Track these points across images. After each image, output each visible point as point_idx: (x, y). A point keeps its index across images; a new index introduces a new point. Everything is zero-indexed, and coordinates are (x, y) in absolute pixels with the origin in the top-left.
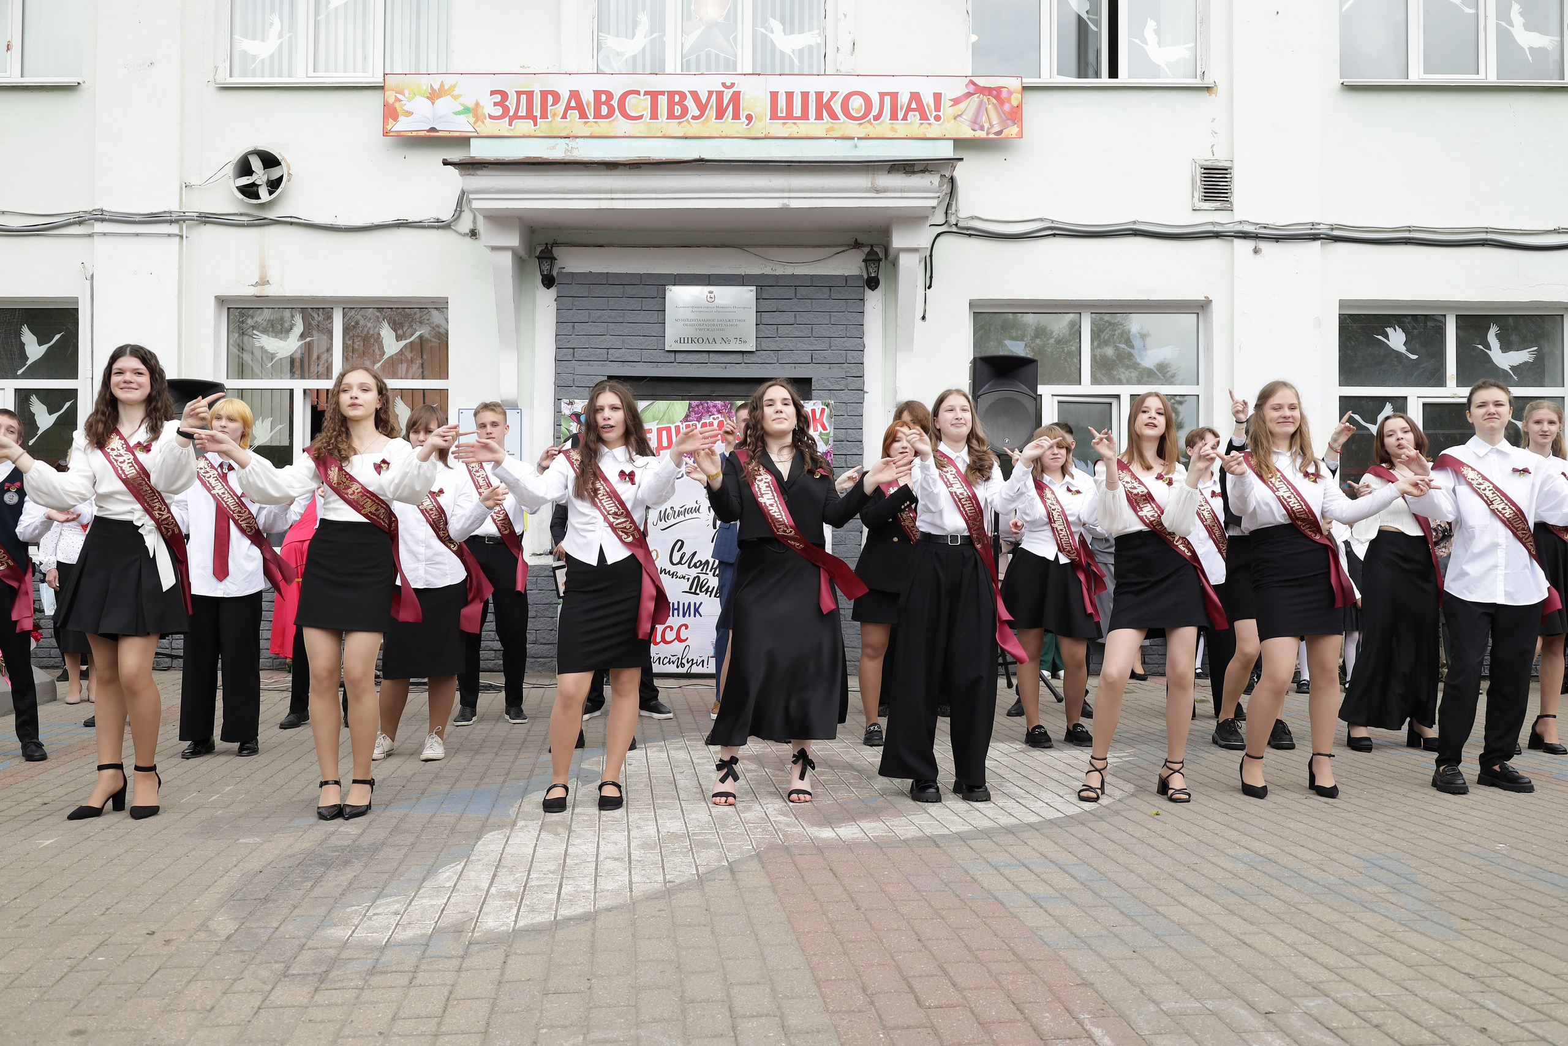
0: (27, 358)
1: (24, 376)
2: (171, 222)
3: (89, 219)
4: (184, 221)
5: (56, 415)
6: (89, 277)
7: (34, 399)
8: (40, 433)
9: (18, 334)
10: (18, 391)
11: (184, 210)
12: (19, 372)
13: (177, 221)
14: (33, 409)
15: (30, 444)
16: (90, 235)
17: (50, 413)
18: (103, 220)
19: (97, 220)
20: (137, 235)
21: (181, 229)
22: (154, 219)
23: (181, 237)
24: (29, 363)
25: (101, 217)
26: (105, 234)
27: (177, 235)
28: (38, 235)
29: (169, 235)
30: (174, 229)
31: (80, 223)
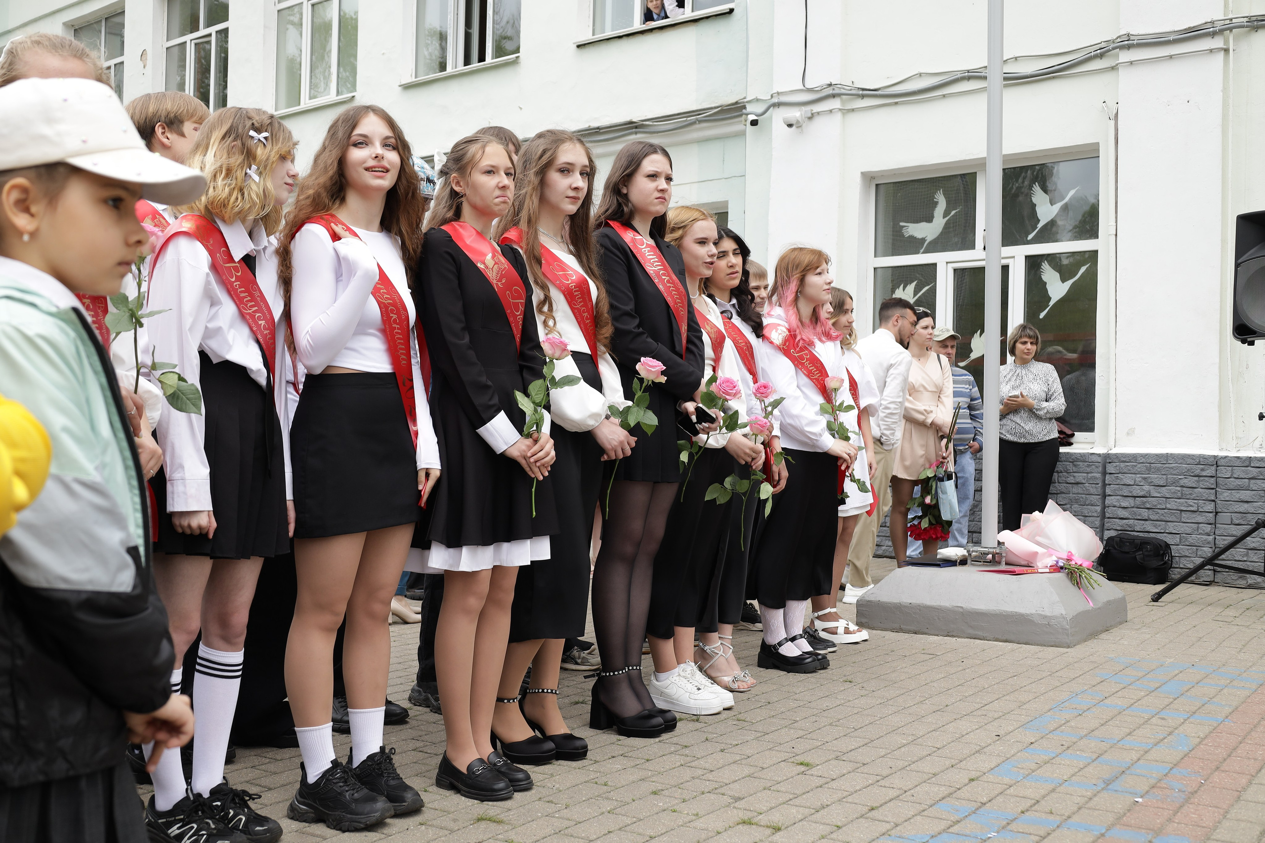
0: (1039, 221)
1: (1035, 241)
2: (1213, 34)
3: (1114, 49)
4: (1231, 29)
5: (1069, 283)
6: (1112, 117)
7: (1046, 266)
8: (1051, 303)
9: (1029, 196)
10: (1028, 258)
11: (1230, 16)
12: (1030, 237)
13: (1221, 31)
14: (1045, 277)
15: (1042, 315)
16: (1113, 68)
17: (1064, 280)
18: (1129, 47)
19: (1122, 48)
20: (1171, 57)
21: (1226, 42)
22: (1193, 34)
23: (1226, 51)
24: (1040, 225)
25: (1128, 43)
26: (1131, 63)
27: (1222, 49)
28: (1054, 78)
29: (1211, 51)
30: (1217, 43)
31: (1101, 56)
